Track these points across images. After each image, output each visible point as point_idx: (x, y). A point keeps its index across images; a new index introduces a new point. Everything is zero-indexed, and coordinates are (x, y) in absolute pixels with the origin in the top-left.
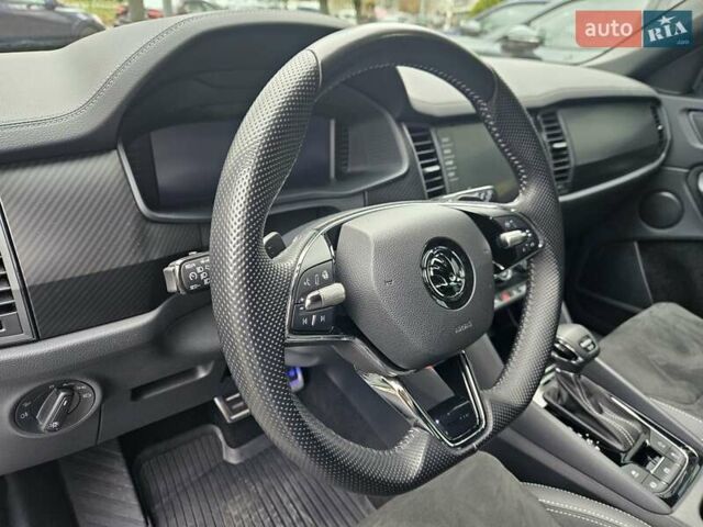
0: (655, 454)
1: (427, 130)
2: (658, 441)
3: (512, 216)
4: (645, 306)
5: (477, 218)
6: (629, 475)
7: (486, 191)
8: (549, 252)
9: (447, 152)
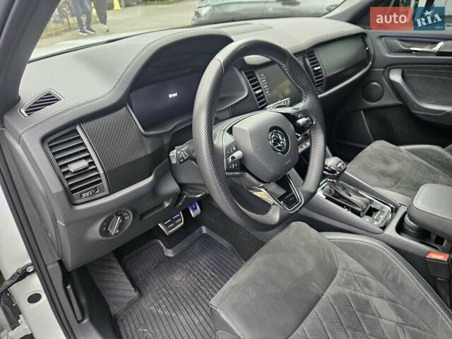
0: (376, 210)
1: (254, 72)
2: (377, 204)
3: (301, 112)
4: (369, 144)
5: (286, 115)
6: (365, 221)
7: (287, 101)
8: (318, 126)
9: (264, 81)
